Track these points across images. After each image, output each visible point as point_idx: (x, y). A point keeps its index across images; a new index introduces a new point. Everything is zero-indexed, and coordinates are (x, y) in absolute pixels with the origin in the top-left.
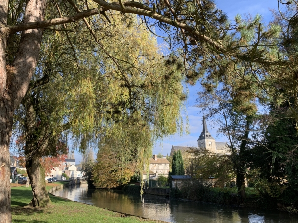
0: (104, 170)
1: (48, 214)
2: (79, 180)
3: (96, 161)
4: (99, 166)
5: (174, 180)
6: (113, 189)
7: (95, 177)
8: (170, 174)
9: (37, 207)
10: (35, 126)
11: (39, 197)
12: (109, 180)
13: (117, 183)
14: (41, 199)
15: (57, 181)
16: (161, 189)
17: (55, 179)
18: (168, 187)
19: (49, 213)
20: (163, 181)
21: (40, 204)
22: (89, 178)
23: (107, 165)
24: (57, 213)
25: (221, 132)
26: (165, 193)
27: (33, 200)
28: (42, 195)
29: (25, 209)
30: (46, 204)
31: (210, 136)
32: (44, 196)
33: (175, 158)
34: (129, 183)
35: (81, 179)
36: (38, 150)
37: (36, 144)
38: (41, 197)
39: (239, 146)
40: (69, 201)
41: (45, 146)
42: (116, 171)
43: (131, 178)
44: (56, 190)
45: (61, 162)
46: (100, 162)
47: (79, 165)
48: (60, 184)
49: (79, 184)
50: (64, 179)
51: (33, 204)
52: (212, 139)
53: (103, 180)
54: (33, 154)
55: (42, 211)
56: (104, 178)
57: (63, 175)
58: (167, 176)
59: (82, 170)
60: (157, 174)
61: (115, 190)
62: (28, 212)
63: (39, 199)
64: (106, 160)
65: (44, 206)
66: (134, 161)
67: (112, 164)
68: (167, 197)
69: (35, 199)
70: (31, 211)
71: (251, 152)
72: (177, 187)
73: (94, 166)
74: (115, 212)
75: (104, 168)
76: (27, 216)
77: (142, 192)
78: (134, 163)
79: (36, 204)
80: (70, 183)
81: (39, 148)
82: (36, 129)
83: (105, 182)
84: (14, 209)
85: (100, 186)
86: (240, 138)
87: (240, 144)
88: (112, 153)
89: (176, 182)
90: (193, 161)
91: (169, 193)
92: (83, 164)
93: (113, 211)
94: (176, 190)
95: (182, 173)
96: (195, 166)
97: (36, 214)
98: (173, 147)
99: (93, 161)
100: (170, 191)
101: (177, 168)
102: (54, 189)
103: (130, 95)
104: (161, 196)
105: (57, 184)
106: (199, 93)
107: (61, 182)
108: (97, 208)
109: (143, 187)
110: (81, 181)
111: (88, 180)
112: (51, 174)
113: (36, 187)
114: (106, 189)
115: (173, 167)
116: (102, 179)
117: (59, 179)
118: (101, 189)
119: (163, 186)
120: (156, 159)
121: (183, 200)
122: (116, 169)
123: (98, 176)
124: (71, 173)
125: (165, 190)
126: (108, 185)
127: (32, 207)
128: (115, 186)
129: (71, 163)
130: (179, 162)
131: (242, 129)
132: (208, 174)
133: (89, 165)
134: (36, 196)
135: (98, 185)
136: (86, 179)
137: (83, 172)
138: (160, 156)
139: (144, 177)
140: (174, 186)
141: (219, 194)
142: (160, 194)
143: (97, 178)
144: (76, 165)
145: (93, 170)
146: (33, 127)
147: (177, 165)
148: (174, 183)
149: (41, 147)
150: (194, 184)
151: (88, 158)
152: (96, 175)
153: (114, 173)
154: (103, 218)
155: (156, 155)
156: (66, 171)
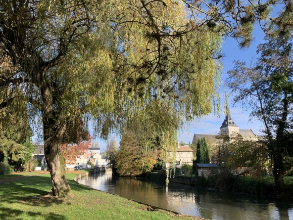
0: (127, 158)
1: (67, 205)
2: (103, 167)
3: (119, 149)
4: (122, 153)
5: (200, 168)
6: (137, 176)
7: (118, 164)
8: (194, 162)
9: (57, 196)
10: (52, 110)
11: (59, 186)
12: (133, 168)
13: (140, 171)
14: (61, 189)
15: (83, 169)
16: (186, 177)
17: (81, 166)
18: (194, 176)
19: (69, 204)
20: (187, 169)
21: (60, 193)
22: (113, 166)
23: (130, 152)
24: (77, 204)
25: (254, 115)
26: (191, 181)
27: (53, 189)
28: (62, 184)
29: (45, 198)
30: (67, 194)
31: (233, 123)
32: (64, 185)
33: (199, 146)
34: (152, 171)
35: (105, 166)
36: (56, 135)
37: (54, 130)
38: (61, 186)
39: (275, 131)
40: (92, 189)
41: (63, 131)
42: (139, 159)
43: (154, 165)
44: (82, 177)
45: (85, 151)
46: (123, 150)
47: (103, 153)
48: (85, 172)
49: (104, 171)
50: (89, 166)
51: (53, 193)
52: (236, 126)
53: (127, 168)
54: (51, 140)
55: (61, 202)
56: (127, 165)
57: (89, 163)
58: (192, 164)
59: (106, 158)
60: (181, 162)
61: (138, 177)
62: (47, 203)
63: (59, 189)
64: (129, 148)
65: (64, 196)
66: (156, 148)
67: (135, 152)
68: (193, 185)
69: (55, 188)
70: (50, 201)
71: (289, 138)
72: (203, 175)
73: (118, 154)
74: (141, 203)
75: (127, 156)
76: (44, 208)
77: (167, 181)
78: (157, 151)
79: (57, 194)
80: (95, 170)
81: (57, 133)
82: (54, 114)
83: (129, 170)
84: (34, 198)
85: (124, 174)
86: (277, 122)
87: (276, 129)
88: (135, 140)
89: (202, 170)
90: (221, 148)
91: (195, 182)
92: (107, 153)
93: (139, 203)
94: (203, 178)
95: (207, 161)
96: (223, 153)
97: (54, 205)
98: (195, 135)
99: (116, 149)
100: (196, 180)
101: (202, 156)
102: (80, 176)
103: (159, 50)
104: (186, 184)
105: (83, 171)
106: (230, 72)
107: (87, 169)
108: (121, 199)
109: (169, 175)
110: (106, 169)
111: (112, 168)
112: (77, 162)
113: (55, 176)
114: (130, 176)
115: (198, 155)
116: (125, 167)
117: (84, 167)
118: (125, 177)
119: (188, 174)
120: (179, 147)
121: (211, 189)
122: (139, 156)
123: (122, 163)
124: (96, 161)
125: (190, 178)
126: (131, 173)
127: (52, 197)
128: (139, 174)
129: (95, 151)
130: (204, 150)
131: (279, 112)
132: (240, 162)
133: (112, 152)
134: (55, 185)
135: (121, 172)
136: (110, 167)
137: (107, 160)
138: (182, 145)
139: (168, 165)
140: (200, 174)
141: (252, 183)
142: (185, 183)
143: (121, 166)
144: (101, 154)
145: (116, 158)
146: (50, 112)
147: (202, 152)
148: (200, 172)
149: (59, 133)
150: (221, 173)
151: (111, 146)
152: (119, 163)
153: (136, 161)
154: (128, 212)
155: (179, 143)
156: (91, 160)
